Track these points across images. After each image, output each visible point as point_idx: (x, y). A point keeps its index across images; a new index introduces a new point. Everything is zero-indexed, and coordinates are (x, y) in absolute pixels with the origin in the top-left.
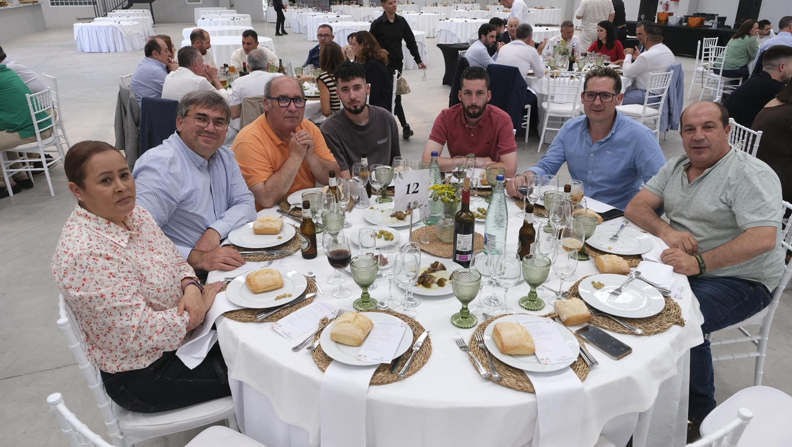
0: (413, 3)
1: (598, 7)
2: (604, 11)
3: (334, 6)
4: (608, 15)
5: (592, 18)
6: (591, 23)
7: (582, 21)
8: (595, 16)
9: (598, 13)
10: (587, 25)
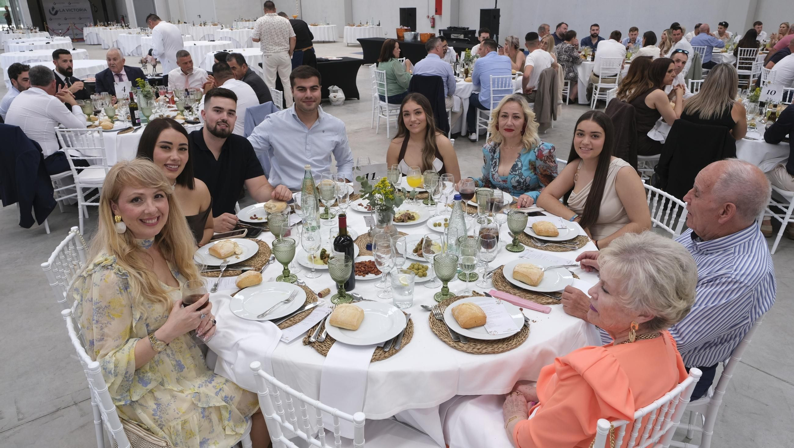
0: (185, 23)
1: (275, 28)
2: (282, 33)
3: (87, 28)
4: (288, 38)
5: (270, 41)
6: (270, 47)
7: (261, 44)
8: (274, 39)
9: (276, 36)
10: (266, 49)
